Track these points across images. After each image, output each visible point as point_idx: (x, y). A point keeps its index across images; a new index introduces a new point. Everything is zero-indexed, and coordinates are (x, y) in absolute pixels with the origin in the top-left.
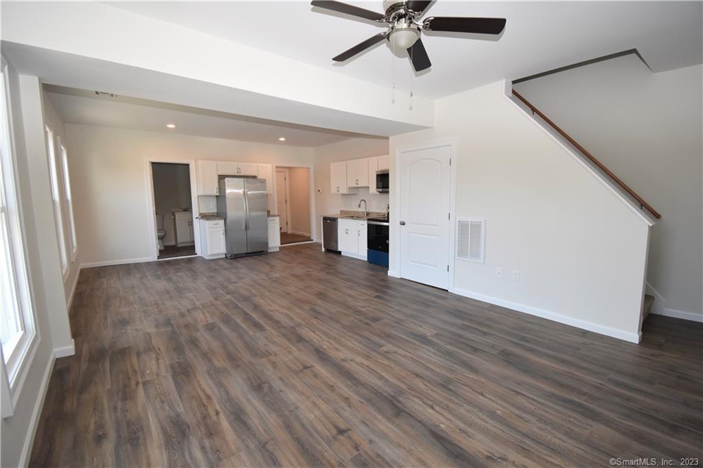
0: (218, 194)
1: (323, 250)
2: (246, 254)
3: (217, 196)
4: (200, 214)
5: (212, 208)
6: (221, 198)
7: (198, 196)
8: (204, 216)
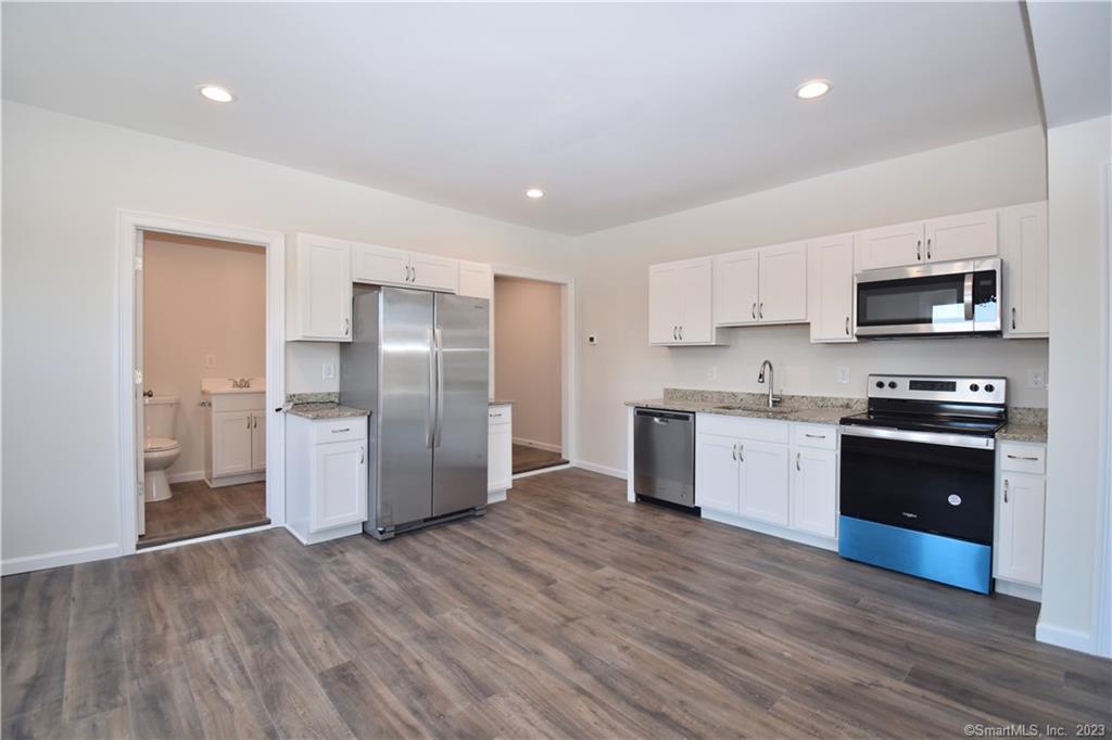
0: (349, 338)
1: (631, 497)
2: (426, 520)
3: (344, 346)
4: (290, 398)
5: (325, 378)
6: (355, 351)
7: (287, 343)
8: (301, 405)
